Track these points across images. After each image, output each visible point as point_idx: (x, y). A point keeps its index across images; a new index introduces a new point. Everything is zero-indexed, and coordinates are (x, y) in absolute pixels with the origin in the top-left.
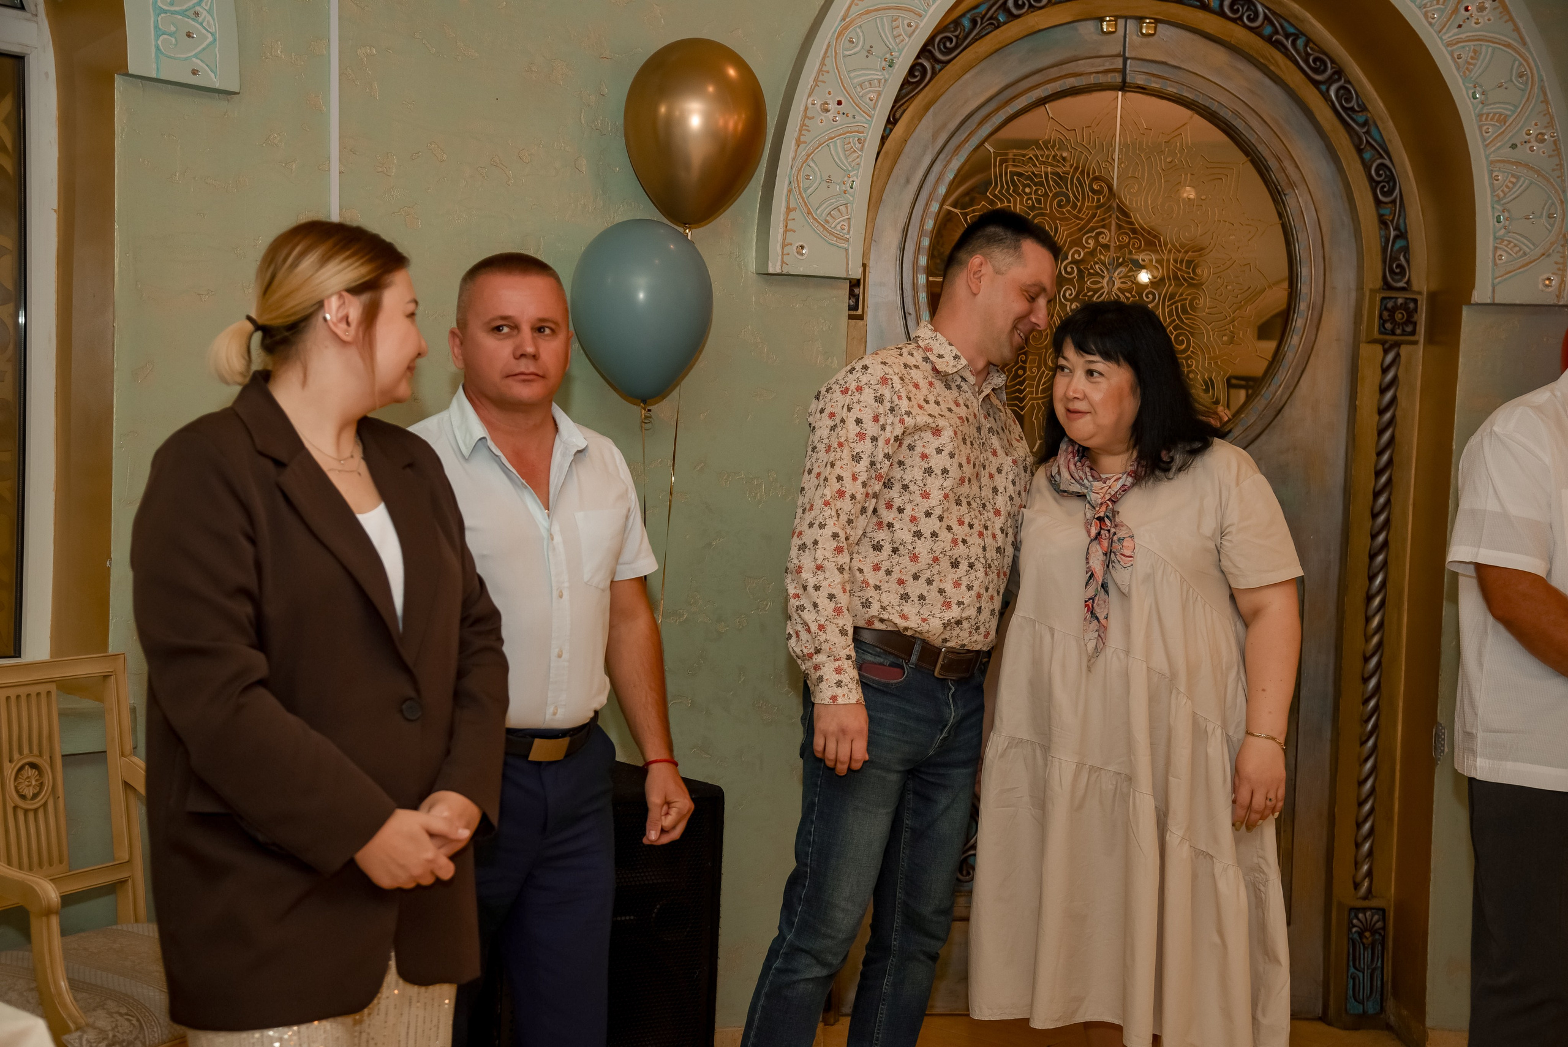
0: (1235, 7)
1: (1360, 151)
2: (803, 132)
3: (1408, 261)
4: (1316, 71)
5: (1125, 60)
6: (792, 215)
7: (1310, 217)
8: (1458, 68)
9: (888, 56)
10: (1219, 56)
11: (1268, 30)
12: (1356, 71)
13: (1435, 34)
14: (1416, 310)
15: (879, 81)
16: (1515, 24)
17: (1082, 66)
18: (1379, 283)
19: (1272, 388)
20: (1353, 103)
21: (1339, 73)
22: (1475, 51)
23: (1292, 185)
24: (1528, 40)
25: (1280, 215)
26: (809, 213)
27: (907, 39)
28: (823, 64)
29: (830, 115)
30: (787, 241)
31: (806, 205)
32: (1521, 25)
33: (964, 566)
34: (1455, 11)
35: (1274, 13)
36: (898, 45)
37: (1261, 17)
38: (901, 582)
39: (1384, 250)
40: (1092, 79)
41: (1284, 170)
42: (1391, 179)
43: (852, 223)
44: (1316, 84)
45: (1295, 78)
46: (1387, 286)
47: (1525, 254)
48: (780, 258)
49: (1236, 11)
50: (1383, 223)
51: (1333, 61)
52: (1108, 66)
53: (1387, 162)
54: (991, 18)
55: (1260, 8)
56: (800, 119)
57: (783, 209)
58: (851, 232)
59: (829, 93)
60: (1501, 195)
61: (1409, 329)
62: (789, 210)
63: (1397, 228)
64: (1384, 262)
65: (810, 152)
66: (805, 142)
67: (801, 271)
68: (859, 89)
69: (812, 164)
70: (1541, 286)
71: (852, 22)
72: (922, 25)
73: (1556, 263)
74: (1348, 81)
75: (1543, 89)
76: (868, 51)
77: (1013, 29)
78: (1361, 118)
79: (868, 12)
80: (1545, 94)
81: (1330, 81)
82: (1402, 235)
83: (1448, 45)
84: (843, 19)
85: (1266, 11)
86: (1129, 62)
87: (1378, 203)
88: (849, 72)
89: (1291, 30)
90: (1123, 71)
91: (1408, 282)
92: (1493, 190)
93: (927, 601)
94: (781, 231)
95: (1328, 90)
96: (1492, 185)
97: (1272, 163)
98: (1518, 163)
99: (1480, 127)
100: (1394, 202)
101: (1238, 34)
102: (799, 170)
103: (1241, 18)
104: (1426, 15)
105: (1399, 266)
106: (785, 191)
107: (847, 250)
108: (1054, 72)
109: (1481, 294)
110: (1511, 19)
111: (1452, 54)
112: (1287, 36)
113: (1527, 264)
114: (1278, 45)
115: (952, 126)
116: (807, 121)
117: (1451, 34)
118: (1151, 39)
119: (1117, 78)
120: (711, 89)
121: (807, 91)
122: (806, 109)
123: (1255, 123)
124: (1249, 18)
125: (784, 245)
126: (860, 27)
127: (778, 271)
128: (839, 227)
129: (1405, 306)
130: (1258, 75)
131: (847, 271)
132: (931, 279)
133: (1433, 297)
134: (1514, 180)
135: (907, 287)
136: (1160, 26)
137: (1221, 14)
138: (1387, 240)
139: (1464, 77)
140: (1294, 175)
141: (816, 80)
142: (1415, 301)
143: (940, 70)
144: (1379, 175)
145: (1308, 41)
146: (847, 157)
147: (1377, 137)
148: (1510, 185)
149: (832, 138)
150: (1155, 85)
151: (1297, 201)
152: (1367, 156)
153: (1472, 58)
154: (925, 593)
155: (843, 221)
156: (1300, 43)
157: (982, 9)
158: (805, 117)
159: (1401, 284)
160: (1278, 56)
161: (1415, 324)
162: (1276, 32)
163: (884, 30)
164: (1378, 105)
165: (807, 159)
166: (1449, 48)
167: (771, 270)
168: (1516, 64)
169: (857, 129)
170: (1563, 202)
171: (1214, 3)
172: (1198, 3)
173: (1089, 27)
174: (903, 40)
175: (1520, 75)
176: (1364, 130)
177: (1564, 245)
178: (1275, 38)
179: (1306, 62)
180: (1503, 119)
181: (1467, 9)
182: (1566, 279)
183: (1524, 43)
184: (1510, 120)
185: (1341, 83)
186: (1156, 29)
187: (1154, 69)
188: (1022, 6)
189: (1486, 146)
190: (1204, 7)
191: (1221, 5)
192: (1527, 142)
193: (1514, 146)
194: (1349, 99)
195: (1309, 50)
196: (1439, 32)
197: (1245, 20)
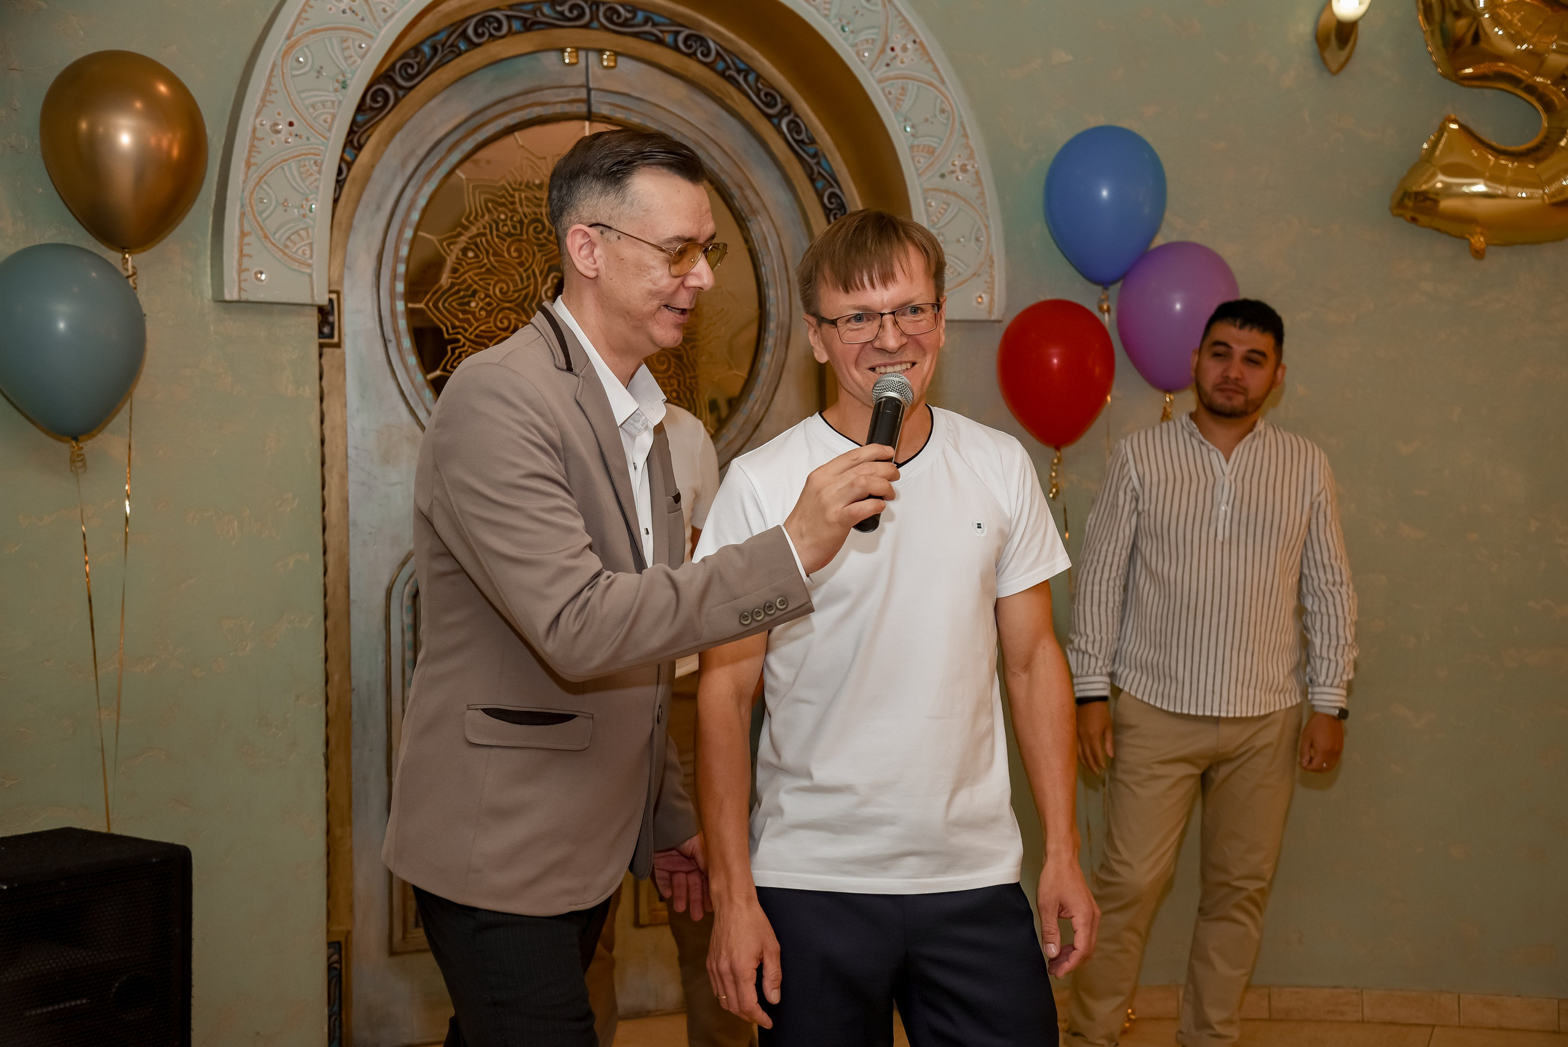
0: (689, 43)
1: (813, 181)
2: (253, 154)
4: (768, 105)
5: (589, 90)
6: (247, 240)
7: (772, 242)
8: (890, 102)
9: (340, 78)
10: (678, 89)
11: (721, 66)
12: (802, 106)
13: (867, 72)
15: (333, 103)
16: (934, 65)
17: (548, 96)
19: (750, 404)
20: (803, 136)
21: (788, 107)
22: (903, 88)
23: (754, 212)
24: (946, 79)
25: (746, 241)
26: (266, 237)
27: (359, 61)
28: (269, 83)
29: (282, 137)
30: (244, 266)
31: (262, 229)
32: (939, 65)
34: (883, 51)
35: (725, 50)
36: (349, 66)
37: (713, 53)
40: (558, 109)
41: (746, 198)
42: (842, 206)
43: (315, 247)
44: (769, 117)
45: (750, 112)
47: (959, 274)
48: (236, 285)
49: (690, 47)
51: (782, 97)
52: (572, 96)
53: (837, 191)
54: (452, 45)
55: (712, 45)
56: (248, 139)
57: (237, 233)
58: (315, 257)
59: (279, 114)
60: (936, 220)
62: (243, 234)
65: (262, 174)
66: (255, 164)
67: (261, 297)
68: (311, 110)
69: (265, 187)
70: (975, 303)
71: (298, 41)
72: (374, 46)
73: (986, 282)
74: (797, 116)
75: (962, 125)
76: (319, 72)
77: (475, 58)
78: (811, 151)
79: (314, 32)
80: (964, 129)
81: (781, 115)
83: (879, 81)
84: (288, 38)
85: (719, 48)
86: (593, 93)
88: (299, 92)
89: (742, 66)
90: (588, 101)
92: (929, 216)
94: (236, 256)
95: (780, 122)
96: (927, 211)
97: (734, 191)
98: (947, 191)
99: (913, 158)
101: (695, 69)
102: (252, 193)
103: (695, 53)
104: (858, 53)
106: (237, 214)
107: (311, 276)
108: (520, 101)
110: (931, 60)
111: (883, 90)
112: (739, 71)
113: (961, 284)
114: (731, 80)
115: (421, 152)
116: (256, 143)
117: (881, 72)
118: (612, 71)
119: (582, 108)
120: (138, 105)
121: (254, 112)
122: (254, 130)
123: (716, 153)
124: (702, 53)
125: (241, 271)
126: (307, 46)
127: (235, 297)
128: (300, 252)
130: (714, 108)
131: (313, 297)
132: (410, 305)
134: (945, 206)
135: (386, 313)
136: (620, 59)
137: (676, 48)
139: (895, 110)
140: (756, 203)
141: (263, 100)
143: (404, 96)
144: (831, 203)
145: (758, 77)
146: (303, 180)
147: (827, 167)
148: (942, 211)
149: (285, 160)
150: (620, 115)
151: (760, 227)
152: (820, 184)
153: (901, 94)
155: (305, 245)
156: (751, 78)
157: (442, 36)
158: (254, 137)
160: (732, 90)
162: (728, 68)
163: (333, 50)
164: (825, 140)
165: (259, 182)
166: (882, 85)
167: (227, 297)
168: (939, 101)
169: (313, 151)
170: (987, 227)
171: (669, 38)
172: (653, 38)
173: (551, 58)
174: (354, 62)
175: (943, 111)
176: (815, 161)
177: (991, 266)
178: (727, 73)
179: (758, 96)
180: (931, 151)
181: (892, 49)
182: (996, 297)
183: (943, 82)
184: (938, 152)
185: (791, 117)
186: (616, 61)
187: (618, 100)
188: (481, 35)
189: (919, 175)
190: (660, 41)
191: (676, 41)
192: (953, 172)
193: (943, 176)
194: (799, 132)
195: (760, 85)
196: (871, 69)
197: (699, 55)
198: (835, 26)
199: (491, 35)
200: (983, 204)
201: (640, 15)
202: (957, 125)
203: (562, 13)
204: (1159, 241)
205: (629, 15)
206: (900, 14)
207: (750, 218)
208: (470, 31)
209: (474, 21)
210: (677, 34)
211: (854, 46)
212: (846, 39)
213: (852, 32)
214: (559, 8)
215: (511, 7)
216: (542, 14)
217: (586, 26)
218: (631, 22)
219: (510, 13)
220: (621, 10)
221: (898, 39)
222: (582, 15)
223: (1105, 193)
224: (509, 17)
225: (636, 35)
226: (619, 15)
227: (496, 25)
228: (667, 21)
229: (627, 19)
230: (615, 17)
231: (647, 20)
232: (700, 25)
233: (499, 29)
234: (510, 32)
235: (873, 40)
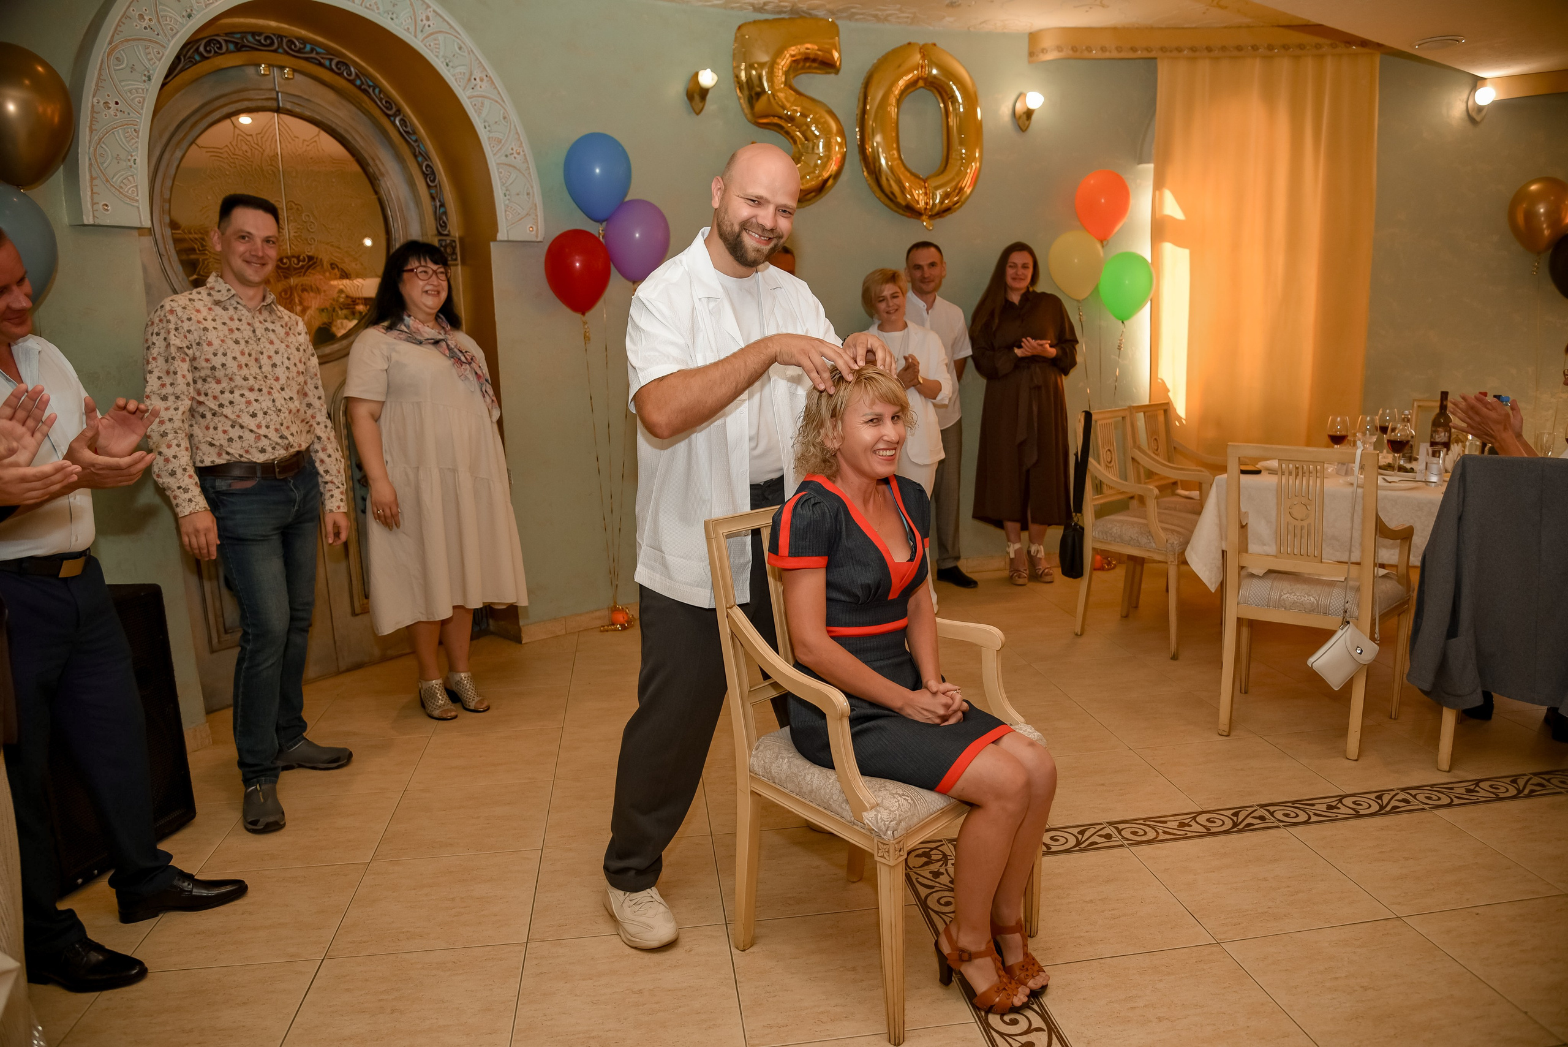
0: (338, 66)
1: (415, 156)
2: (94, 123)
3: (447, 219)
4: (387, 108)
5: (277, 93)
6: (95, 182)
8: (476, 112)
9: (146, 73)
10: (331, 96)
11: (358, 82)
12: (408, 110)
13: (461, 91)
14: (455, 247)
15: (143, 90)
16: (498, 91)
17: (252, 94)
18: (435, 232)
20: (409, 129)
21: (399, 111)
22: (482, 103)
24: (505, 99)
26: (107, 181)
27: (158, 62)
28: (100, 74)
29: (112, 111)
30: (95, 201)
31: (104, 175)
32: (500, 91)
33: (260, 415)
34: (469, 80)
35: (360, 72)
36: (152, 66)
37: (353, 74)
38: (225, 432)
39: (435, 212)
40: (260, 104)
41: (377, 165)
42: (433, 173)
43: (139, 187)
44: (388, 116)
45: (377, 113)
46: (440, 234)
47: (519, 214)
48: (91, 213)
49: (339, 69)
50: (433, 198)
51: (395, 104)
52: (268, 96)
53: (430, 164)
54: (190, 57)
55: (352, 69)
56: (89, 113)
57: (88, 177)
58: (139, 195)
59: (108, 96)
60: (504, 182)
61: (454, 257)
62: (92, 179)
63: (440, 201)
64: (436, 220)
65: (101, 137)
66: (96, 130)
67: (108, 222)
68: (129, 95)
69: (103, 146)
70: (528, 231)
71: (116, 46)
72: (166, 53)
73: (534, 219)
74: (404, 116)
75: (515, 126)
76: (132, 68)
77: (206, 66)
78: (414, 138)
79: (127, 41)
80: (517, 130)
81: (395, 115)
82: (442, 205)
83: (469, 98)
84: (110, 43)
85: (356, 71)
86: (280, 94)
87: (429, 186)
88: (120, 82)
89: (371, 84)
90: (277, 99)
91: (449, 231)
92: (500, 179)
93: (244, 439)
94: (89, 193)
95: (395, 120)
96: (499, 176)
98: (510, 165)
99: (490, 144)
100: (436, 186)
101: (341, 83)
102: (95, 150)
103: (342, 73)
104: (456, 79)
105: (444, 222)
106: (87, 164)
107: (138, 208)
108: (235, 97)
109: (501, 235)
110: (496, 88)
111: (471, 103)
112: (369, 87)
113: (521, 219)
114: (365, 91)
116: (95, 115)
117: (469, 92)
118: (291, 81)
119: (274, 104)
121: (92, 93)
122: (93, 106)
123: (358, 138)
124: (347, 73)
125: (93, 204)
126: (123, 50)
127: (91, 222)
128: (130, 192)
129: (450, 244)
130: (354, 109)
131: (141, 222)
132: (174, 231)
133: (461, 239)
134: (509, 174)
135: (159, 236)
136: (296, 74)
137: (332, 70)
138: (436, 208)
139: (479, 116)
140: (383, 170)
141: (97, 85)
142: (454, 241)
144: (427, 171)
145: (381, 91)
146: (128, 142)
147: (423, 149)
148: (508, 177)
149: (116, 128)
150: (298, 110)
151: (384, 185)
152: (420, 159)
153: (481, 107)
154: (242, 434)
155: (132, 187)
156: (377, 91)
158: (93, 111)
159: (446, 232)
160: (365, 98)
161: (456, 254)
162: (363, 83)
163: (140, 54)
165: (99, 142)
166: (470, 100)
167: (86, 222)
168: (502, 112)
169: (132, 122)
170: (532, 187)
171: (327, 63)
172: (317, 62)
173: (251, 71)
174: (155, 63)
175: (505, 118)
176: (417, 144)
177: (536, 210)
178: (363, 87)
179: (381, 102)
180: (500, 141)
181: (475, 79)
182: (539, 228)
183: (504, 101)
184: (503, 142)
185: (401, 116)
186: (293, 76)
187: (296, 100)
188: (210, 52)
189: (494, 155)
190: (321, 64)
191: (330, 64)
192: (512, 154)
193: (506, 156)
194: (406, 127)
195: (382, 96)
196: (464, 90)
197: (345, 74)
198: (442, 63)
199: (215, 52)
200: (529, 173)
201: (308, 47)
202: (512, 126)
203: (259, 41)
204: (627, 199)
205: (302, 46)
206: (477, 59)
207: (380, 178)
208: (202, 49)
209: (204, 42)
210: (331, 60)
211: (454, 75)
212: (449, 71)
213: (452, 67)
214: (257, 38)
215: (227, 34)
216: (247, 40)
217: (275, 51)
218: (302, 51)
219: (227, 38)
220: (297, 44)
221: (477, 74)
222: (272, 43)
223: (598, 171)
224: (226, 41)
225: (306, 59)
226: (295, 46)
227: (218, 46)
228: (324, 51)
229: (300, 49)
230: (293, 46)
231: (312, 50)
232: (343, 55)
233: (220, 48)
234: (228, 51)
235: (464, 73)
